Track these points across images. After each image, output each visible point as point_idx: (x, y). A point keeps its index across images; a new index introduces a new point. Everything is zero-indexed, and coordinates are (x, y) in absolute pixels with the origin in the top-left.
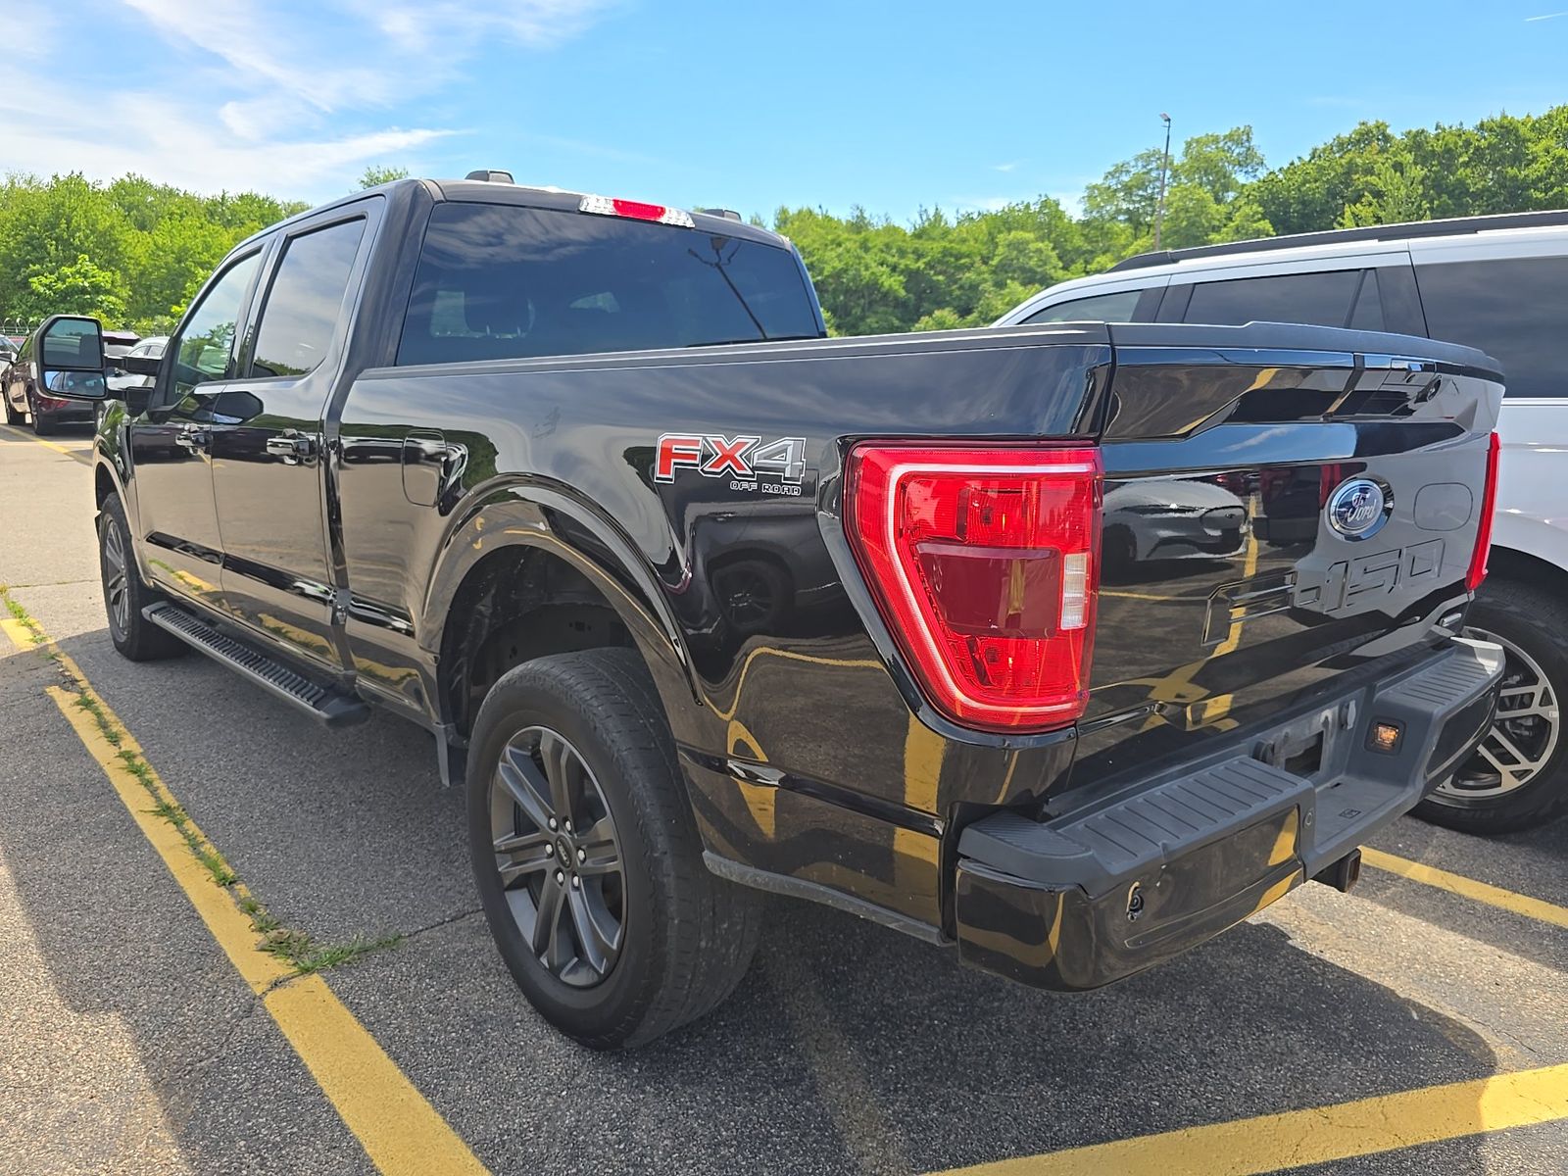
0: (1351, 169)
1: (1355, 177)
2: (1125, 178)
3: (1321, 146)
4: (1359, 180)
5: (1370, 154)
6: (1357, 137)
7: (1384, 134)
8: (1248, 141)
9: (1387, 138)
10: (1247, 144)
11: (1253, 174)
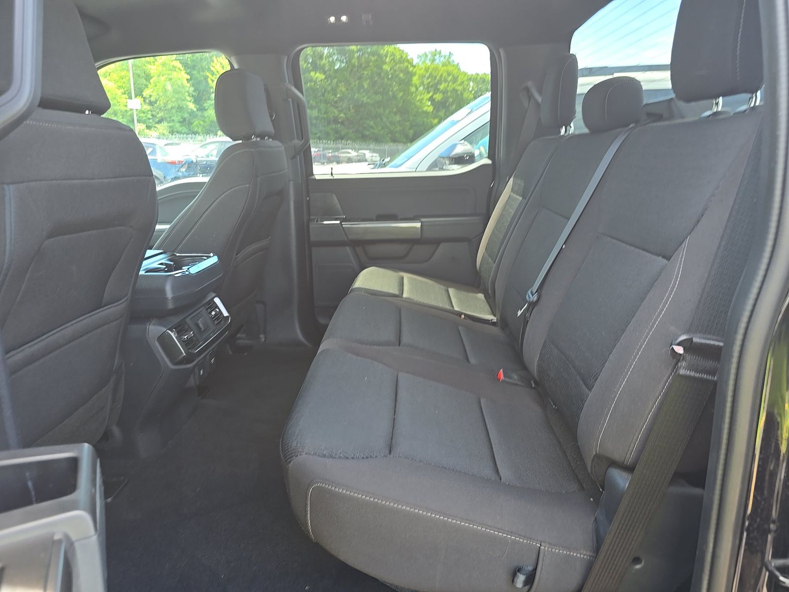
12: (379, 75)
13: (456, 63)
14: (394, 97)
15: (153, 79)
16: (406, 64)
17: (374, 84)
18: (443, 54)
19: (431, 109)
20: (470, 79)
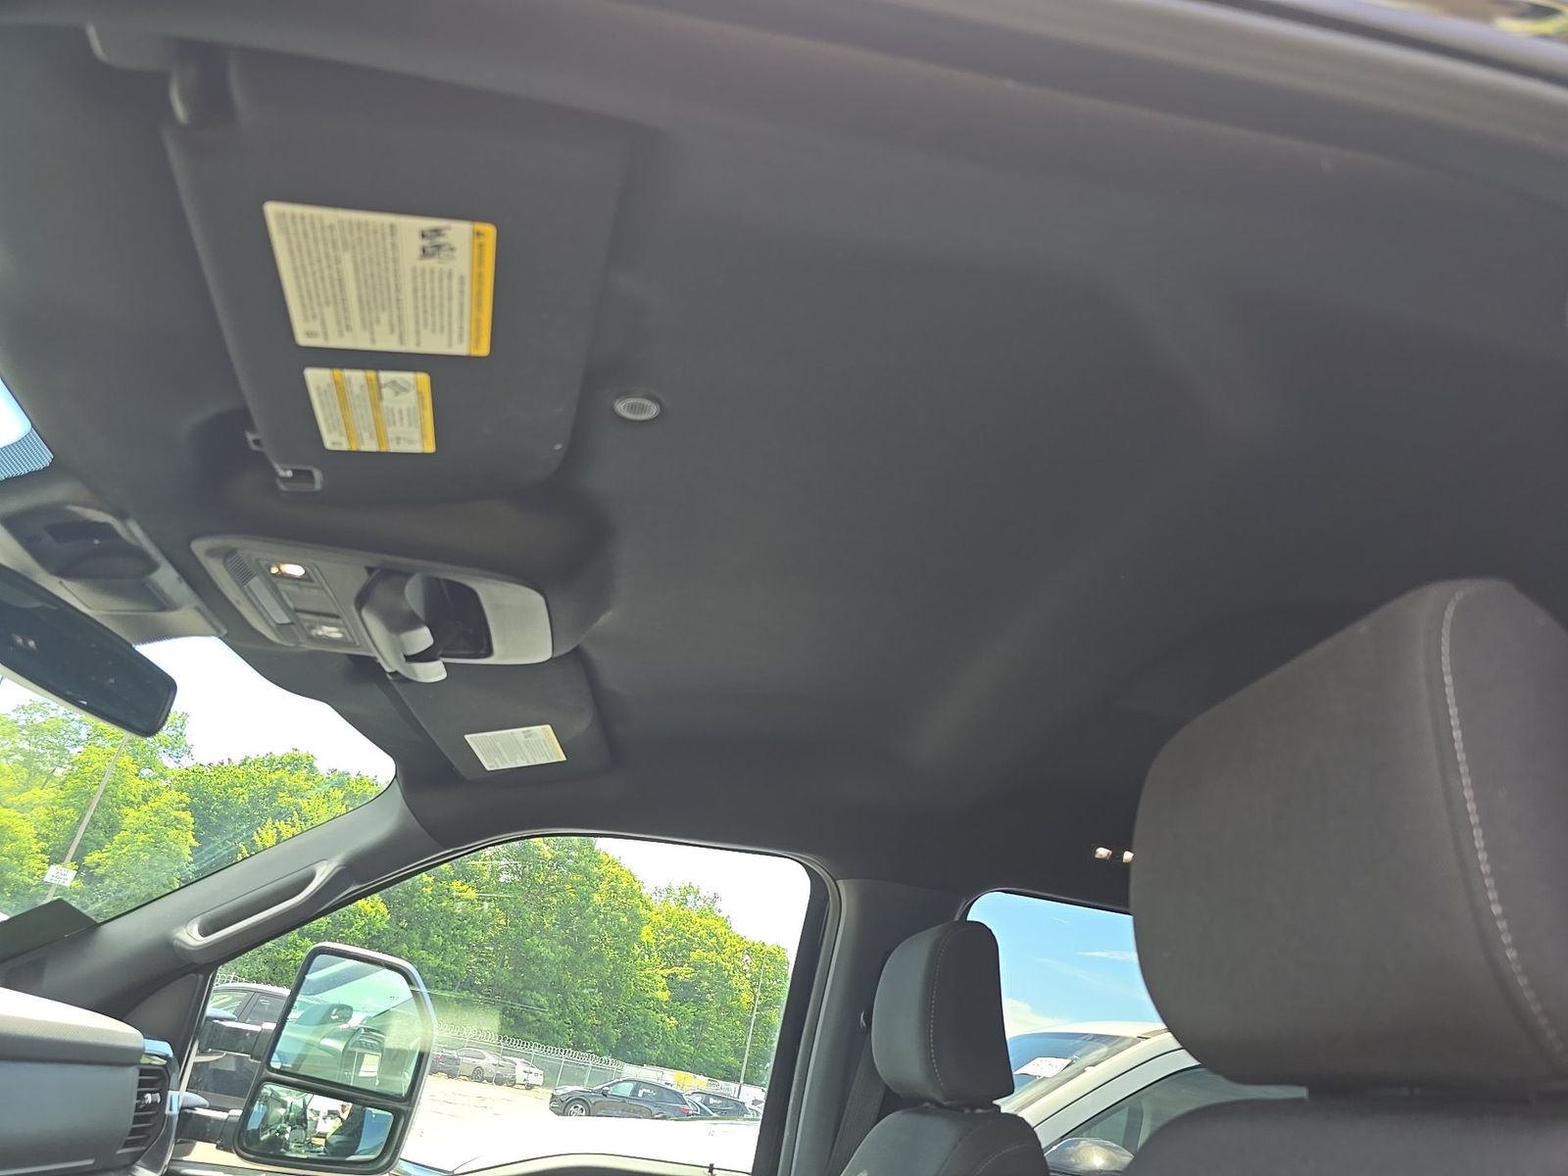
0: (277, 788)
1: (281, 794)
2: (38, 718)
3: (253, 757)
4: (284, 800)
5: (299, 779)
6: (288, 760)
7: (311, 766)
8: (181, 727)
9: (312, 768)
10: (180, 730)
11: (177, 760)
12: (581, 909)
13: (723, 914)
14: (599, 957)
15: (122, 833)
16: (637, 901)
17: (566, 923)
18: (701, 894)
19: (665, 996)
20: (749, 951)
